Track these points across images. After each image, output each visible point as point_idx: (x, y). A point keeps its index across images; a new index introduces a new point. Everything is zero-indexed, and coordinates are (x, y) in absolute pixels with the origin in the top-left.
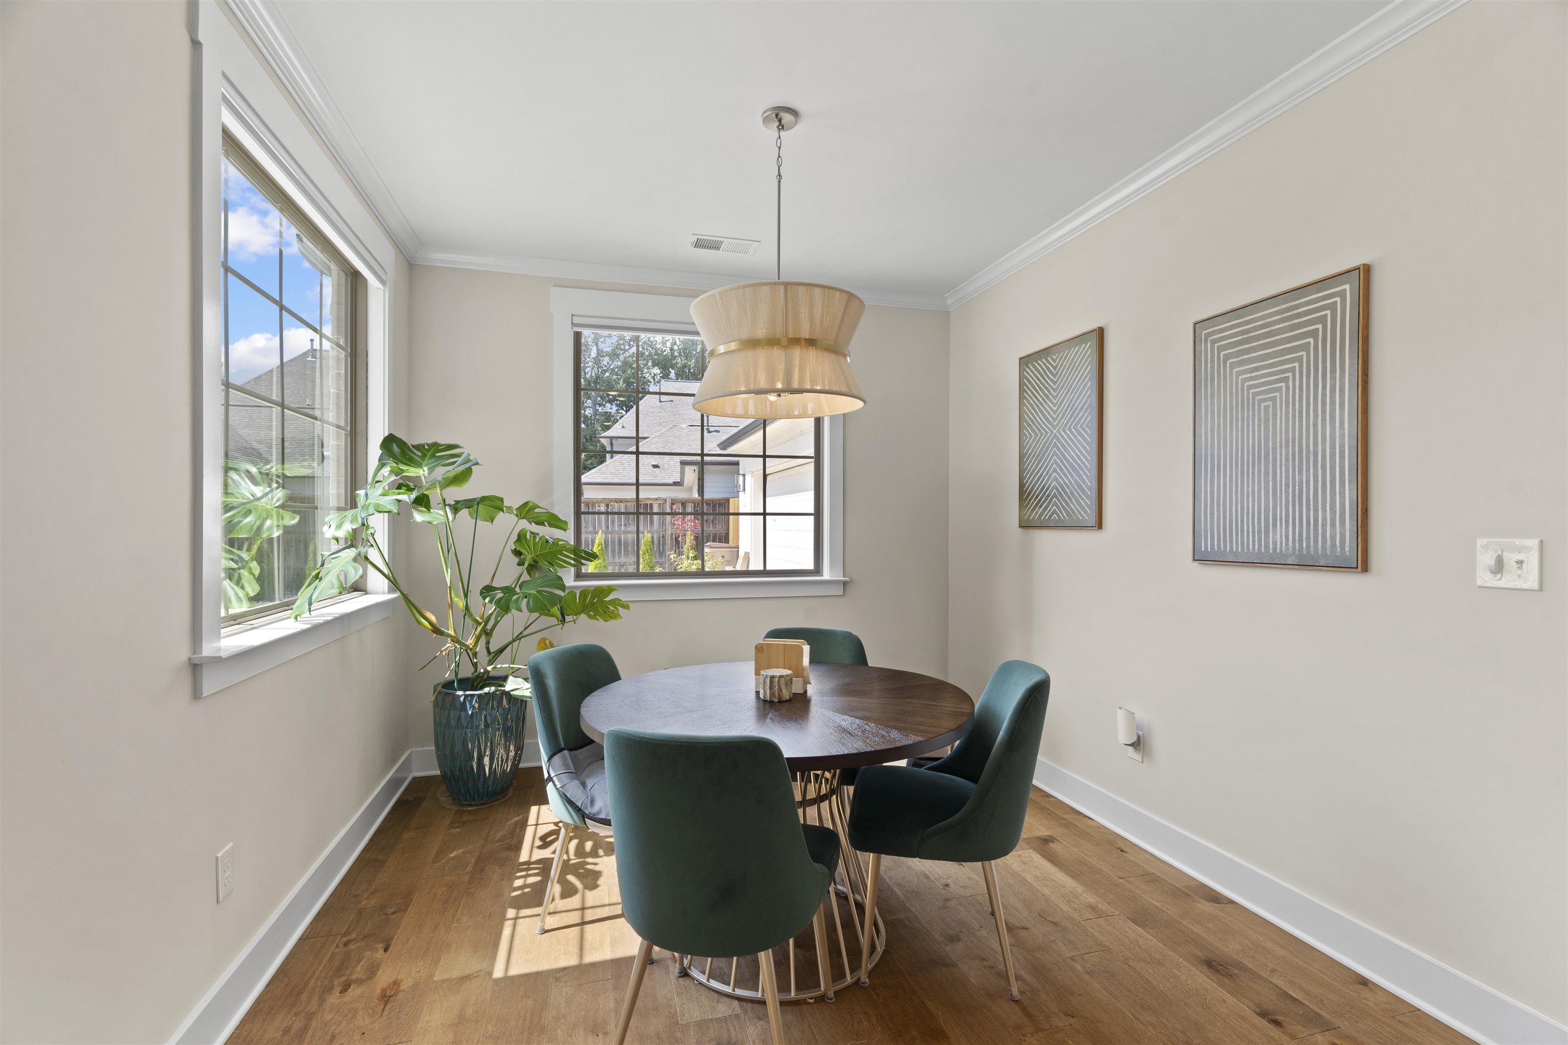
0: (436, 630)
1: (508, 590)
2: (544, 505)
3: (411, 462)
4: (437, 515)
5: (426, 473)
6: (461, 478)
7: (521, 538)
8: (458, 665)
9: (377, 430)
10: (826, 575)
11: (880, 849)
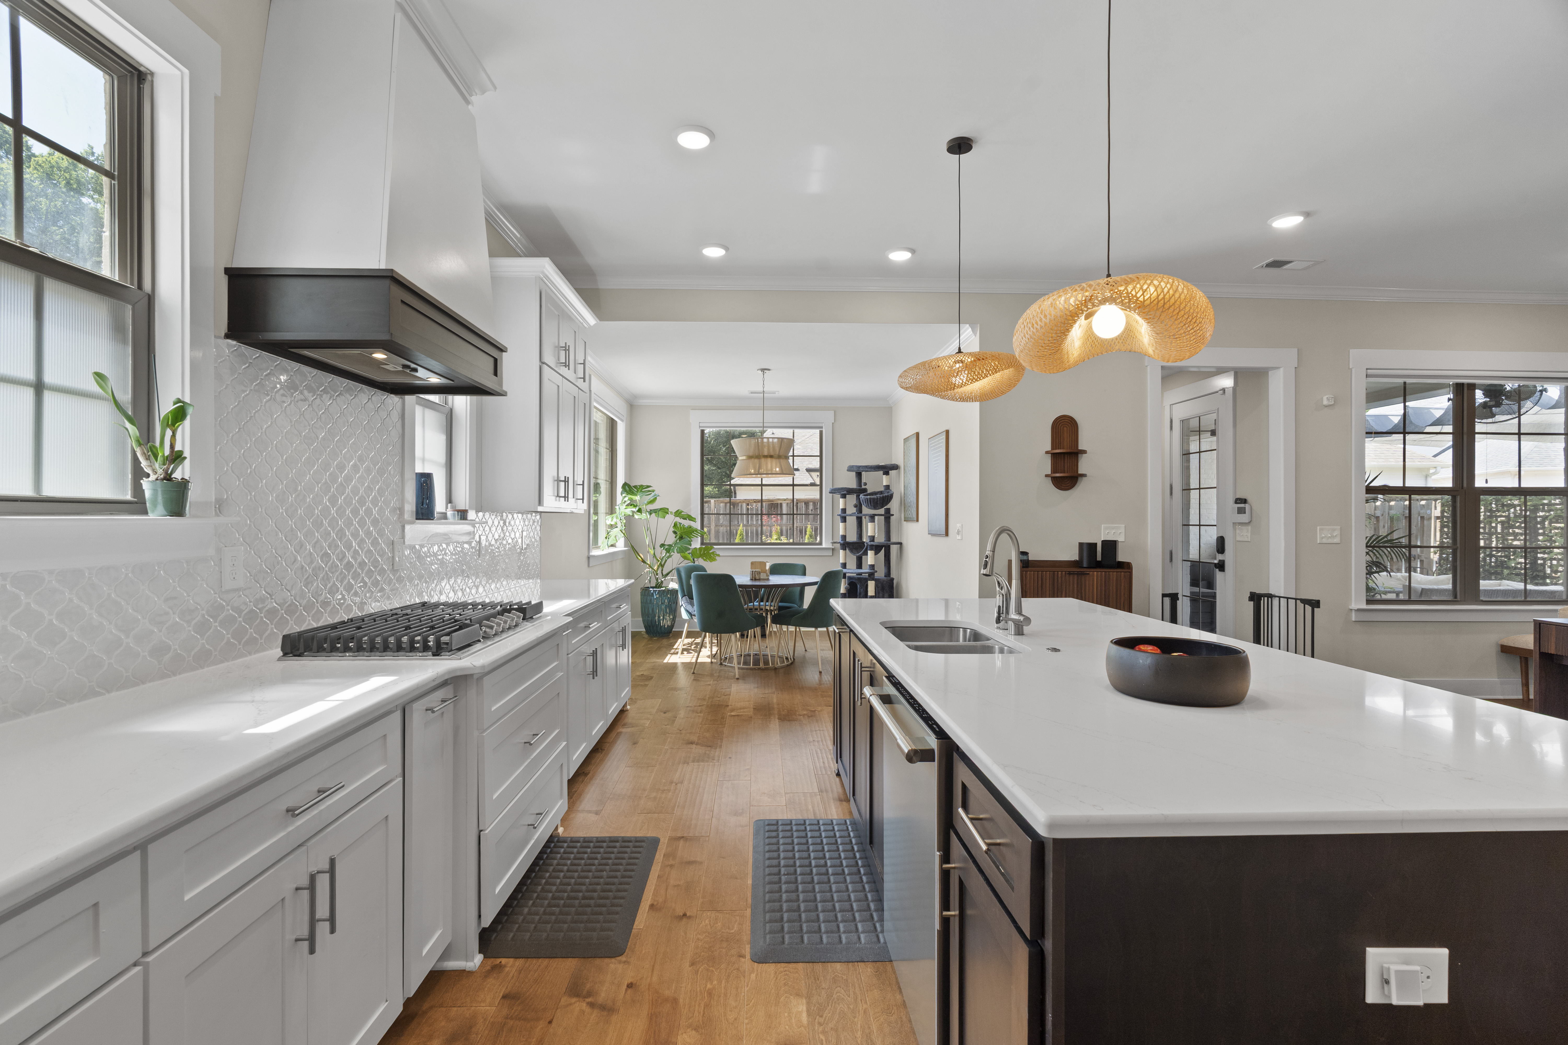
0: (644, 561)
1: (670, 546)
2: (686, 511)
3: (633, 493)
4: (644, 516)
5: (639, 498)
6: (652, 502)
7: (675, 525)
8: (650, 578)
9: (620, 481)
10: (824, 546)
11: (781, 623)
